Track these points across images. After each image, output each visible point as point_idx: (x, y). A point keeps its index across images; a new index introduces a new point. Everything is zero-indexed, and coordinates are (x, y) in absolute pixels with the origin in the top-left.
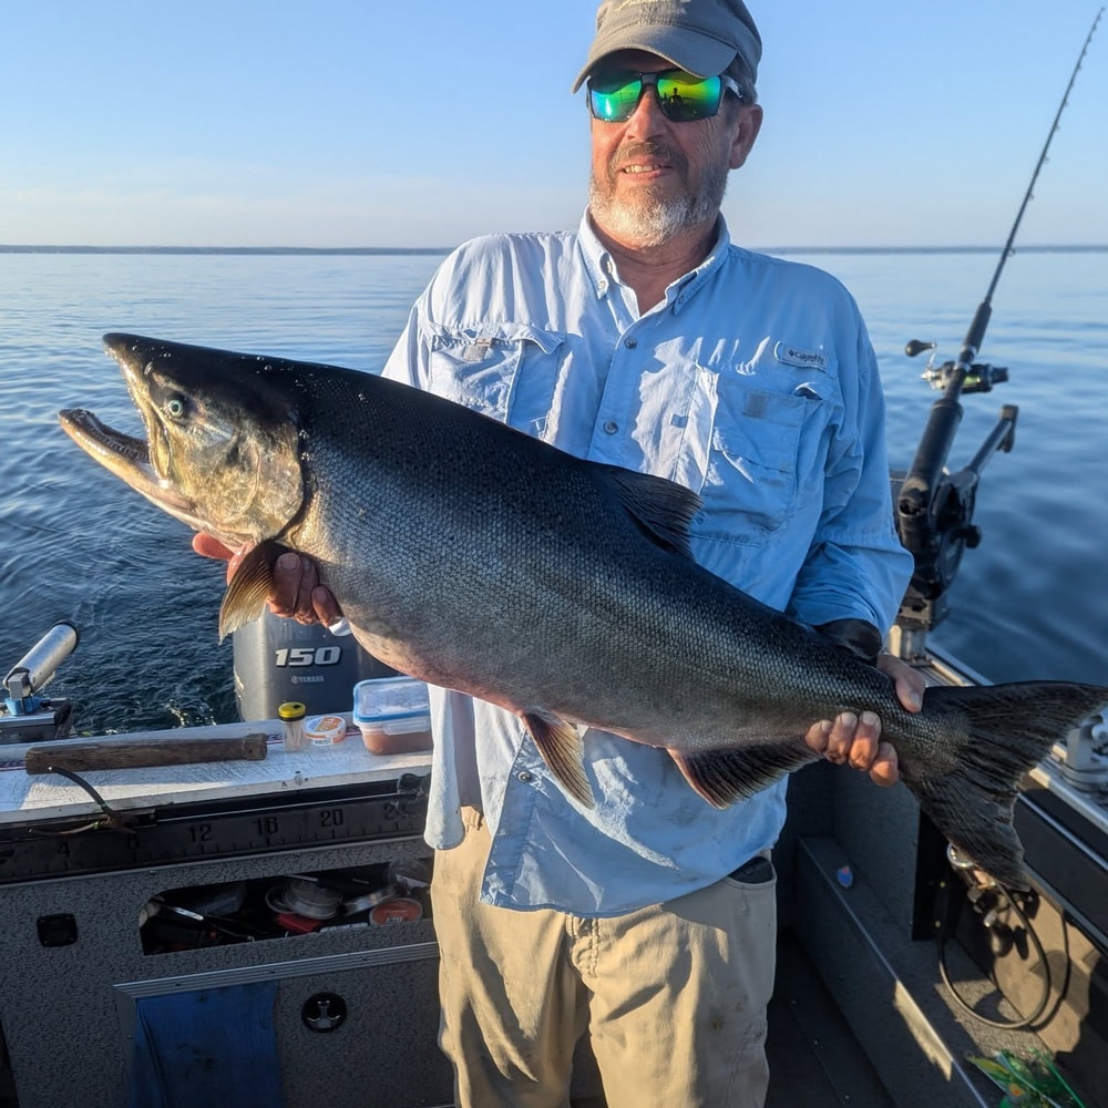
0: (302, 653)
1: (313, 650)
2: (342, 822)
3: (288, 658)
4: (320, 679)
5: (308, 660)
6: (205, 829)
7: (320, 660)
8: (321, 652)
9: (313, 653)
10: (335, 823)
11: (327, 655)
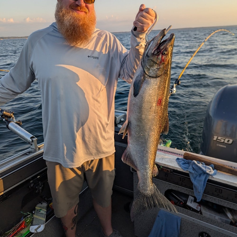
0: (221, 139)
1: (224, 138)
2: (221, 193)
3: (217, 139)
4: (225, 147)
5: (222, 141)
6: (184, 179)
7: (226, 142)
8: (227, 140)
9: (224, 140)
10: (219, 192)
11: (228, 141)
